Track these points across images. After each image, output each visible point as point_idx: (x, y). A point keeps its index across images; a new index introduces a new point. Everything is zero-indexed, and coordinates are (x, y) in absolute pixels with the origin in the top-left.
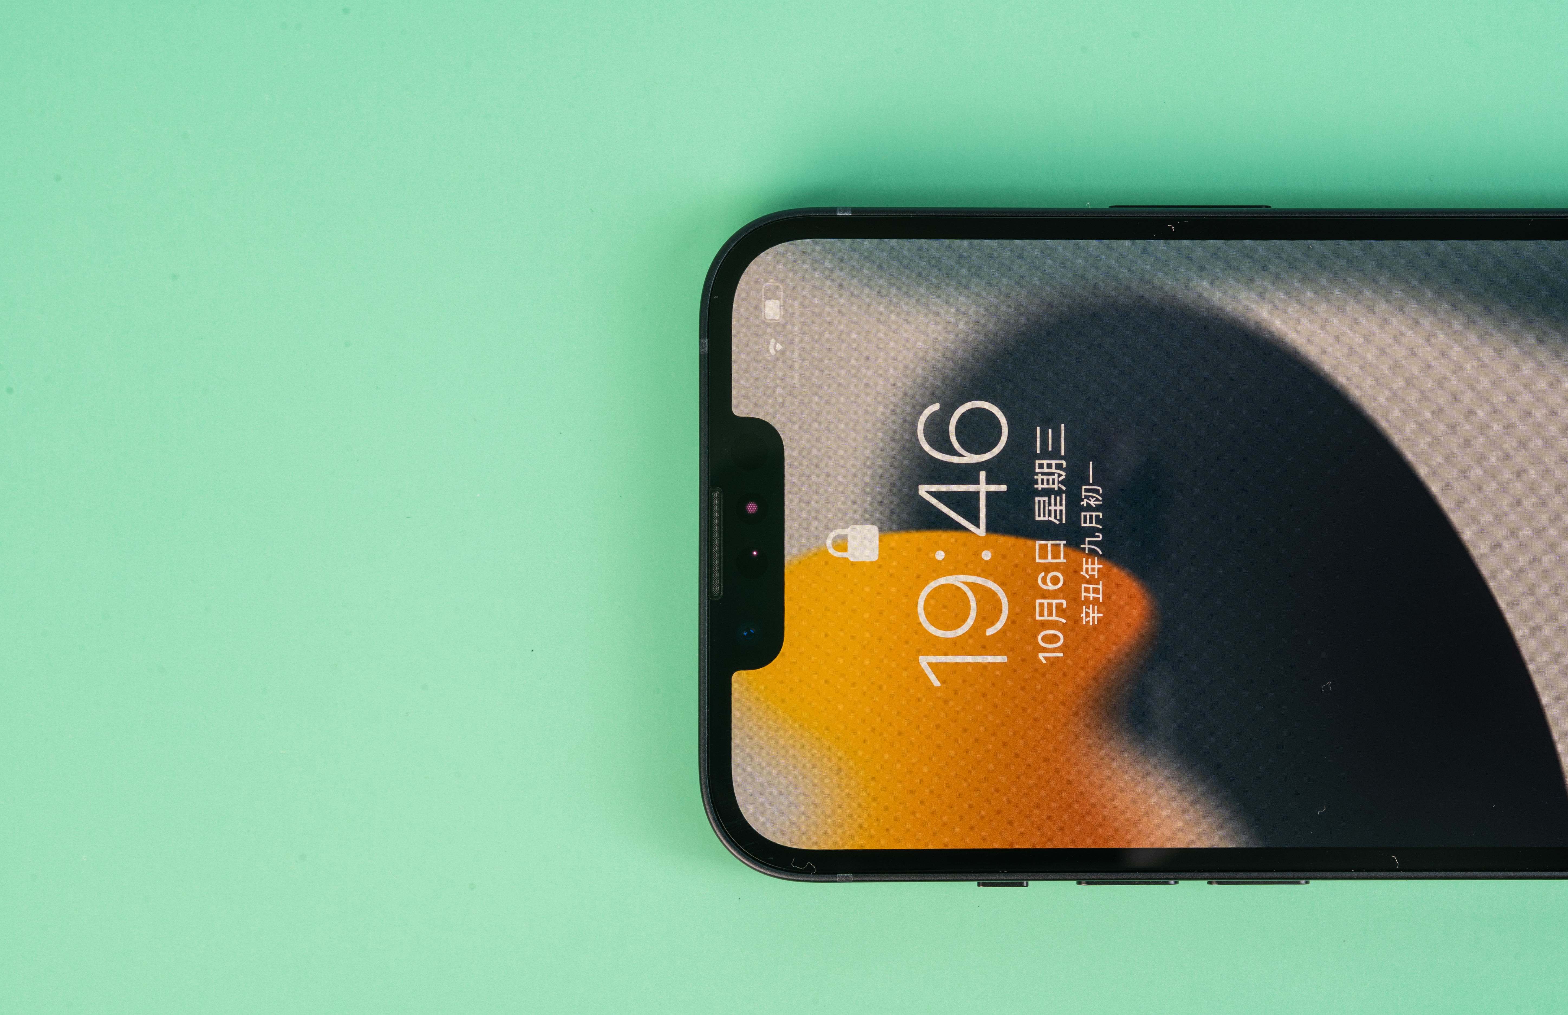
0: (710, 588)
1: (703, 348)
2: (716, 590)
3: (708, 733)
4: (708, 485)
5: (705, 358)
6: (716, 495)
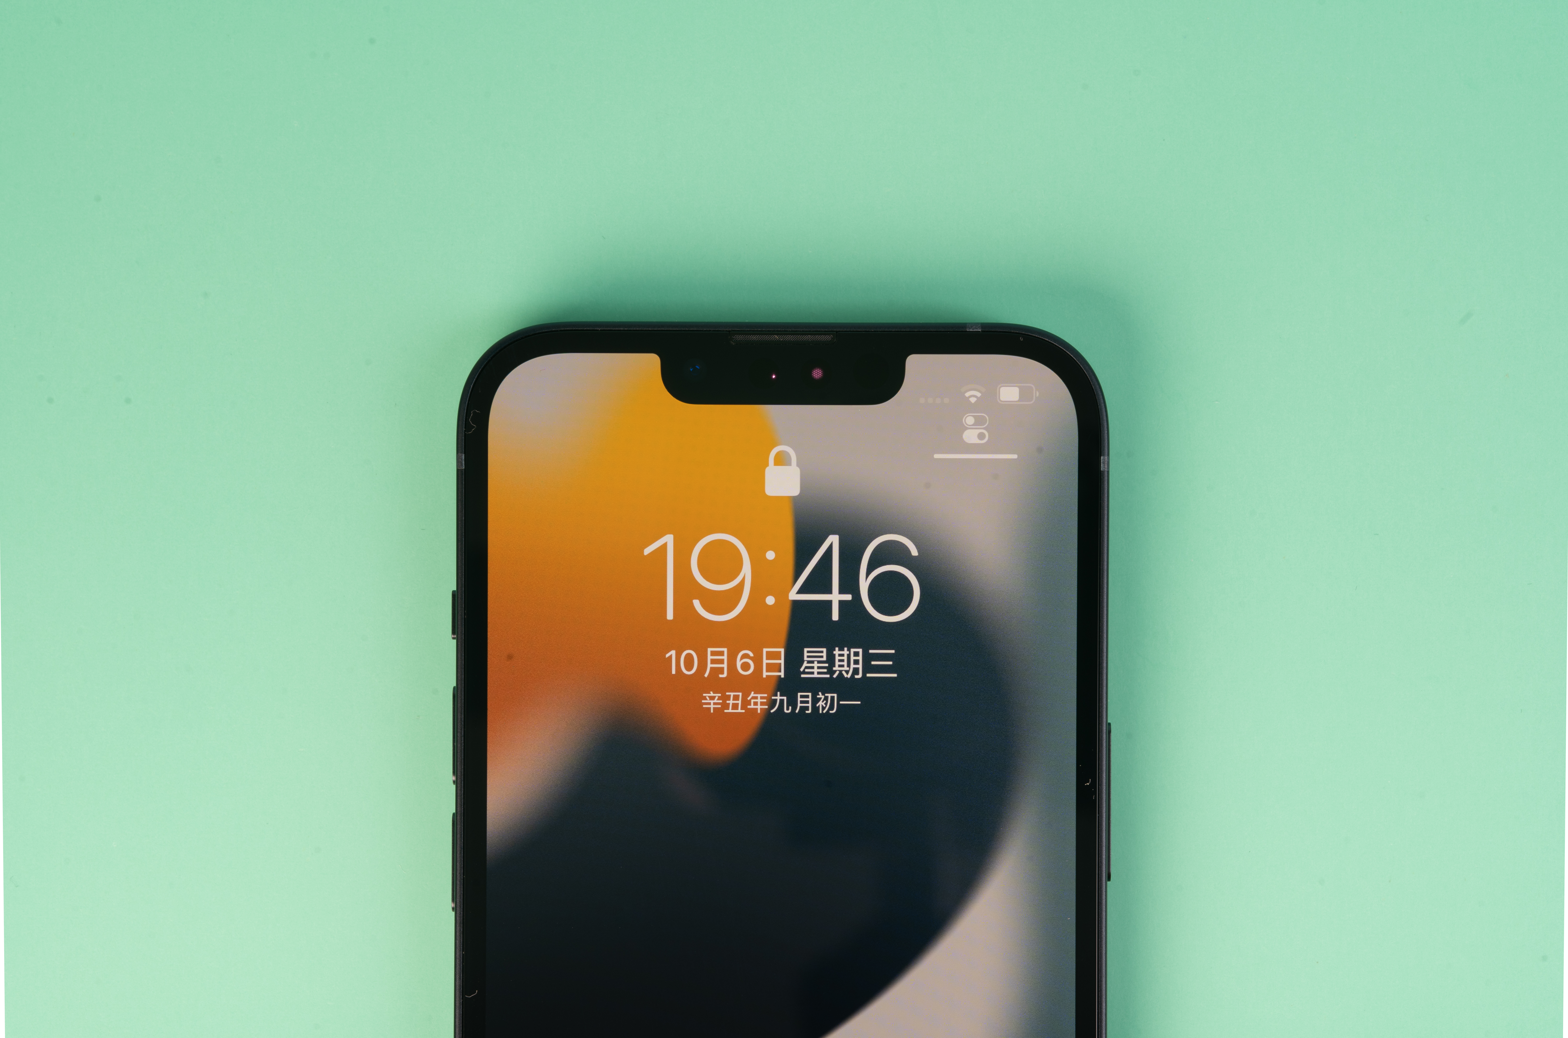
0: (739, 333)
1: (972, 327)
2: (738, 338)
4: (839, 331)
5: (963, 328)
6: (828, 338)
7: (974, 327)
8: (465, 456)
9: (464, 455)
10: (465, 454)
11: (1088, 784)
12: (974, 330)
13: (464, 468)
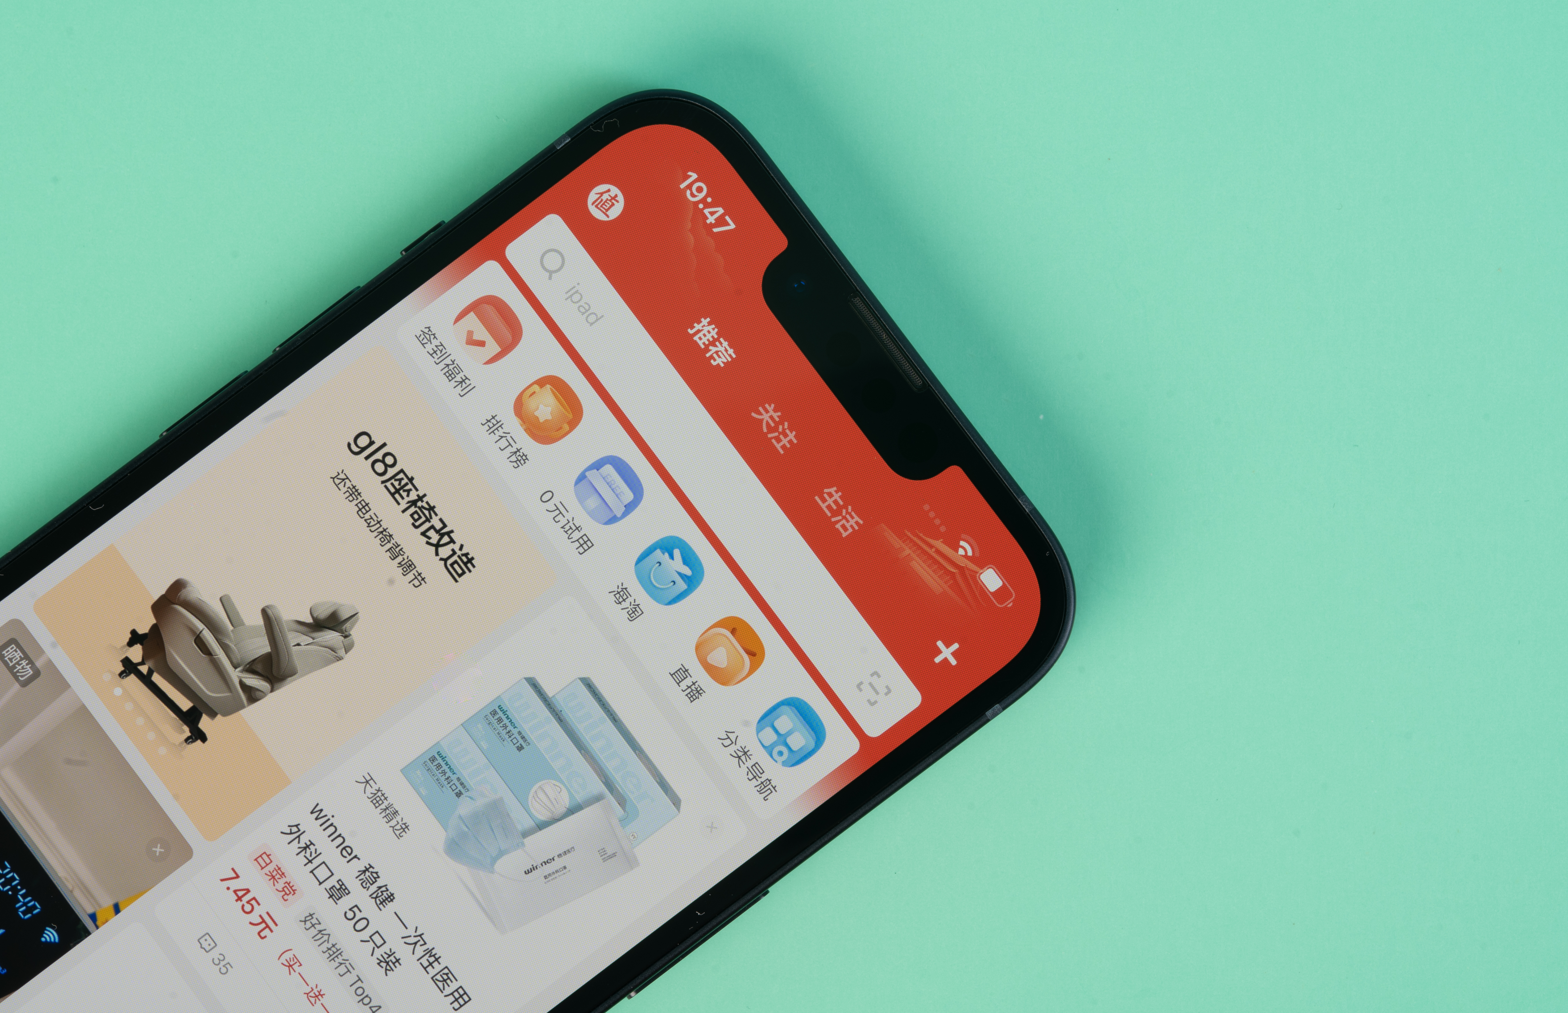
0: (863, 300)
1: (1025, 501)
2: (857, 300)
3: (772, 176)
4: (931, 387)
5: (1017, 494)
6: (919, 382)
7: (1027, 504)
8: (570, 141)
9: (570, 139)
10: (572, 140)
11: (699, 914)
12: (1024, 506)
13: (558, 148)
